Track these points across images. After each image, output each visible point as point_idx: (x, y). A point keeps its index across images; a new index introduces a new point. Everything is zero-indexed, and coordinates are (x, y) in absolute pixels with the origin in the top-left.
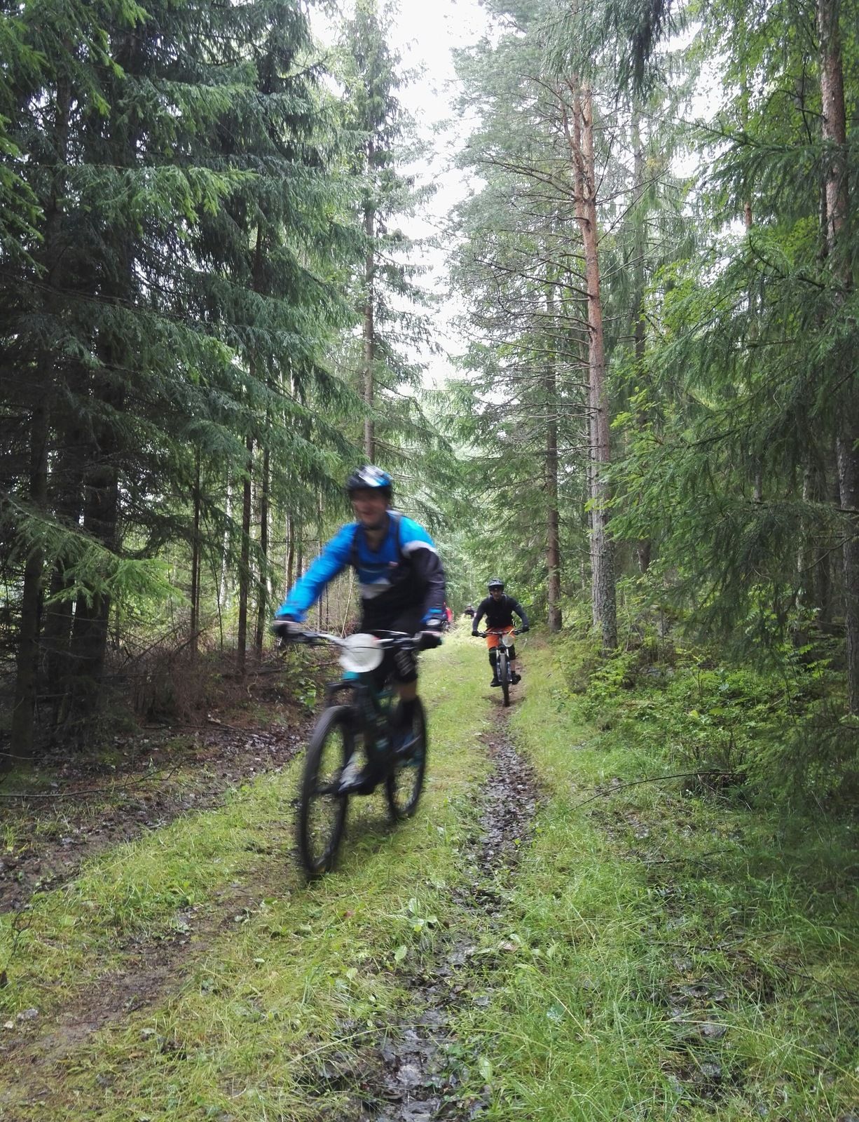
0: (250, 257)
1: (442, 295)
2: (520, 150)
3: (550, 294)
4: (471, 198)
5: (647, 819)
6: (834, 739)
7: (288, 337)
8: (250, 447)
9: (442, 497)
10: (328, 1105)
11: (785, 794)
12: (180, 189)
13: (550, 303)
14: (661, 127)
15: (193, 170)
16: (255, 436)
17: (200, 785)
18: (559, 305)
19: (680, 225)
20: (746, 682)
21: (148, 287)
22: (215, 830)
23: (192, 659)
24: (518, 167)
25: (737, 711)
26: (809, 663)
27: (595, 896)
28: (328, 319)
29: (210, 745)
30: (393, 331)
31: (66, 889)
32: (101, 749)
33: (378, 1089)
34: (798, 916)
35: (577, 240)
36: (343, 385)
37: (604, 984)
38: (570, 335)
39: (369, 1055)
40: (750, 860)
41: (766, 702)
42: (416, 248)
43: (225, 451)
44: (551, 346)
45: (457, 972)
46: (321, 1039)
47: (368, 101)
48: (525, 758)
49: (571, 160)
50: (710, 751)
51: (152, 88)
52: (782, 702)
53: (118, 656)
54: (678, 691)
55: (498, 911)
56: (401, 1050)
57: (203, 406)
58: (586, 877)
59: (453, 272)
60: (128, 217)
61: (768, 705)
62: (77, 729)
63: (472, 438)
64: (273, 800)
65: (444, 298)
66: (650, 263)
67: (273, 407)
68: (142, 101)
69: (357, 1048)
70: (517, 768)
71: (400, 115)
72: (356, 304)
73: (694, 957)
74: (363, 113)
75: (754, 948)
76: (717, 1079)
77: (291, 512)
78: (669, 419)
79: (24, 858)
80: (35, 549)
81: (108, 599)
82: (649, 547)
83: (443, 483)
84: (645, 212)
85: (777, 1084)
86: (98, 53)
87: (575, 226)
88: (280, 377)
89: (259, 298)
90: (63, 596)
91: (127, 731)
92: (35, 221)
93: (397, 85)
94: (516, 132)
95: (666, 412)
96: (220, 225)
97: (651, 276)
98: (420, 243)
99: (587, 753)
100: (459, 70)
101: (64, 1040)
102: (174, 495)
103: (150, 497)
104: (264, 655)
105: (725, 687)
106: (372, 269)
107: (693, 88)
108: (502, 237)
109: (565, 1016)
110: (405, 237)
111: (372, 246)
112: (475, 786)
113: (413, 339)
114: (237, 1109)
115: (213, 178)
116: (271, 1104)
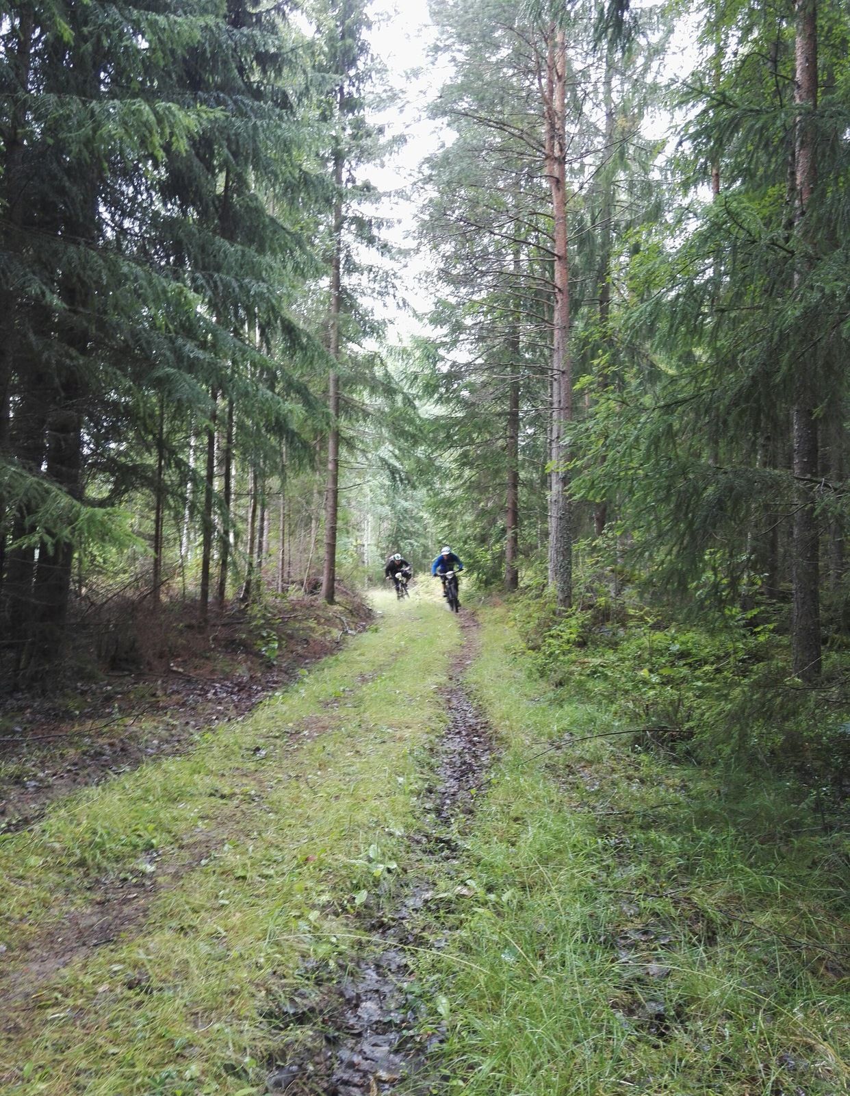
0: (217, 202)
1: (410, 250)
2: (493, 103)
3: (517, 253)
4: (441, 150)
5: (597, 772)
6: (779, 700)
7: (256, 285)
8: (215, 397)
9: (404, 454)
10: (291, 1038)
11: (729, 752)
12: (146, 124)
13: (517, 262)
14: (634, 86)
15: (161, 105)
16: (220, 387)
17: (164, 732)
18: (525, 265)
19: (648, 188)
20: (694, 644)
21: (113, 229)
22: (179, 775)
23: (154, 609)
24: (490, 121)
25: (685, 671)
26: (755, 627)
27: (548, 845)
28: (295, 269)
29: (173, 693)
30: (359, 285)
31: (31, 831)
32: (65, 695)
33: (339, 1024)
34: (740, 866)
35: (545, 198)
36: (309, 337)
37: (556, 928)
38: (536, 296)
39: (331, 992)
40: (696, 812)
41: (712, 664)
42: (385, 199)
43: (189, 400)
44: (517, 306)
45: (415, 916)
46: (285, 977)
47: (340, 44)
48: (481, 711)
49: (543, 116)
50: (659, 708)
51: (118, 16)
52: (728, 664)
53: (80, 604)
54: (629, 651)
55: (454, 858)
56: (362, 988)
57: (168, 353)
58: (540, 826)
59: (422, 226)
60: (92, 153)
61: (714, 666)
62: (40, 675)
63: (436, 396)
64: (236, 748)
65: (412, 252)
66: (617, 225)
67: (238, 356)
68: (108, 30)
69: (320, 985)
70: (473, 721)
71: (372, 60)
72: (323, 255)
73: (642, 903)
74: (334, 56)
75: (699, 897)
76: (660, 1017)
77: (255, 465)
78: (629, 383)
81: (70, 548)
82: (605, 510)
83: (407, 441)
84: (614, 173)
85: (719, 1022)
87: (545, 184)
88: (246, 327)
89: (227, 244)
90: (25, 542)
91: (90, 678)
93: (369, 27)
94: (489, 84)
95: (627, 377)
96: (188, 167)
97: (617, 239)
98: (389, 194)
99: (541, 708)
100: (434, 14)
101: (32, 977)
102: (138, 444)
103: (113, 445)
104: (226, 606)
105: (676, 647)
106: (340, 220)
107: (667, 46)
108: (472, 193)
109: (519, 957)
110: (375, 188)
111: (341, 196)
112: (433, 737)
113: (380, 293)
114: (204, 1042)
115: (180, 115)
116: (237, 1037)
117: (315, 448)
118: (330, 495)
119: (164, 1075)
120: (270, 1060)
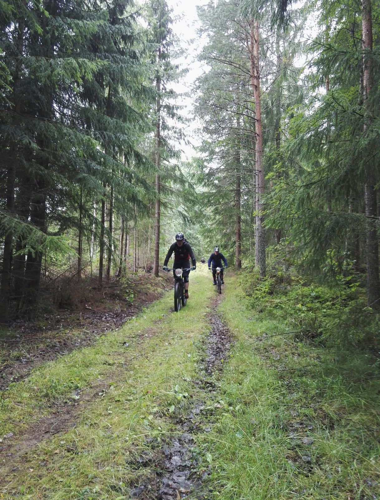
0: (105, 100)
2: (227, 53)
3: (238, 119)
4: (205, 75)
5: (278, 351)
7: (122, 136)
8: (105, 186)
9: (189, 209)
10: (141, 473)
12: (74, 69)
13: (238, 123)
14: (289, 44)
15: (80, 60)
16: (107, 181)
17: (83, 336)
18: (242, 124)
19: (297, 89)
20: (322, 292)
21: (59, 114)
22: (90, 355)
23: (78, 281)
24: (225, 61)
25: (318, 305)
26: (350, 284)
27: (256, 384)
28: (140, 129)
29: (87, 318)
30: (168, 135)
31: (24, 381)
32: (39, 320)
33: (162, 467)
34: (344, 393)
35: (251, 94)
36: (146, 159)
37: (260, 422)
38: (247, 137)
39: (159, 452)
40: (324, 369)
41: (331, 301)
42: (179, 97)
43: (93, 188)
44: (239, 142)
45: (196, 417)
46: (138, 445)
47: (159, 30)
48: (225, 324)
49: (249, 59)
50: (306, 322)
51: (61, 22)
52: (338, 301)
53: (46, 279)
54: (292, 296)
55: (214, 391)
56: (172, 450)
57: (84, 167)
58: (253, 376)
59: (196, 108)
60: (51, 81)
61: (331, 303)
62: (28, 311)
63: (203, 183)
64: (115, 343)
65: (192, 120)
66: (283, 105)
67: (115, 168)
68: (57, 28)
69: (154, 449)
70: (221, 329)
71: (173, 36)
72: (152, 122)
73: (300, 410)
74: (156, 35)
75: (326, 407)
76: (309, 463)
77: (123, 215)
78: (290, 175)
79: (5, 368)
80: (9, 231)
81: (41, 253)
82: (280, 232)
83: (190, 203)
84: (281, 82)
85: (336, 465)
86: (38, 6)
87: (251, 88)
88: (118, 155)
89: (110, 119)
90: (21, 252)
91: (50, 312)
92: (9, 83)
93: (171, 22)
94: (224, 45)
95: (289, 173)
96: (92, 86)
97: (283, 112)
98: (181, 95)
99: (252, 322)
100: (200, 15)
101: (24, 447)
102: (71, 208)
103: (60, 209)
104: (111, 279)
105: (314, 294)
106: (160, 107)
107: (304, 26)
108: (218, 93)
109: (244, 435)
110: (175, 92)
111: (160, 96)
112: (203, 336)
113: (178, 139)
114: (101, 475)
115: (89, 64)
116: (116, 473)
117: (149, 208)
118: (156, 228)
119: (84, 491)
120: (131, 484)
